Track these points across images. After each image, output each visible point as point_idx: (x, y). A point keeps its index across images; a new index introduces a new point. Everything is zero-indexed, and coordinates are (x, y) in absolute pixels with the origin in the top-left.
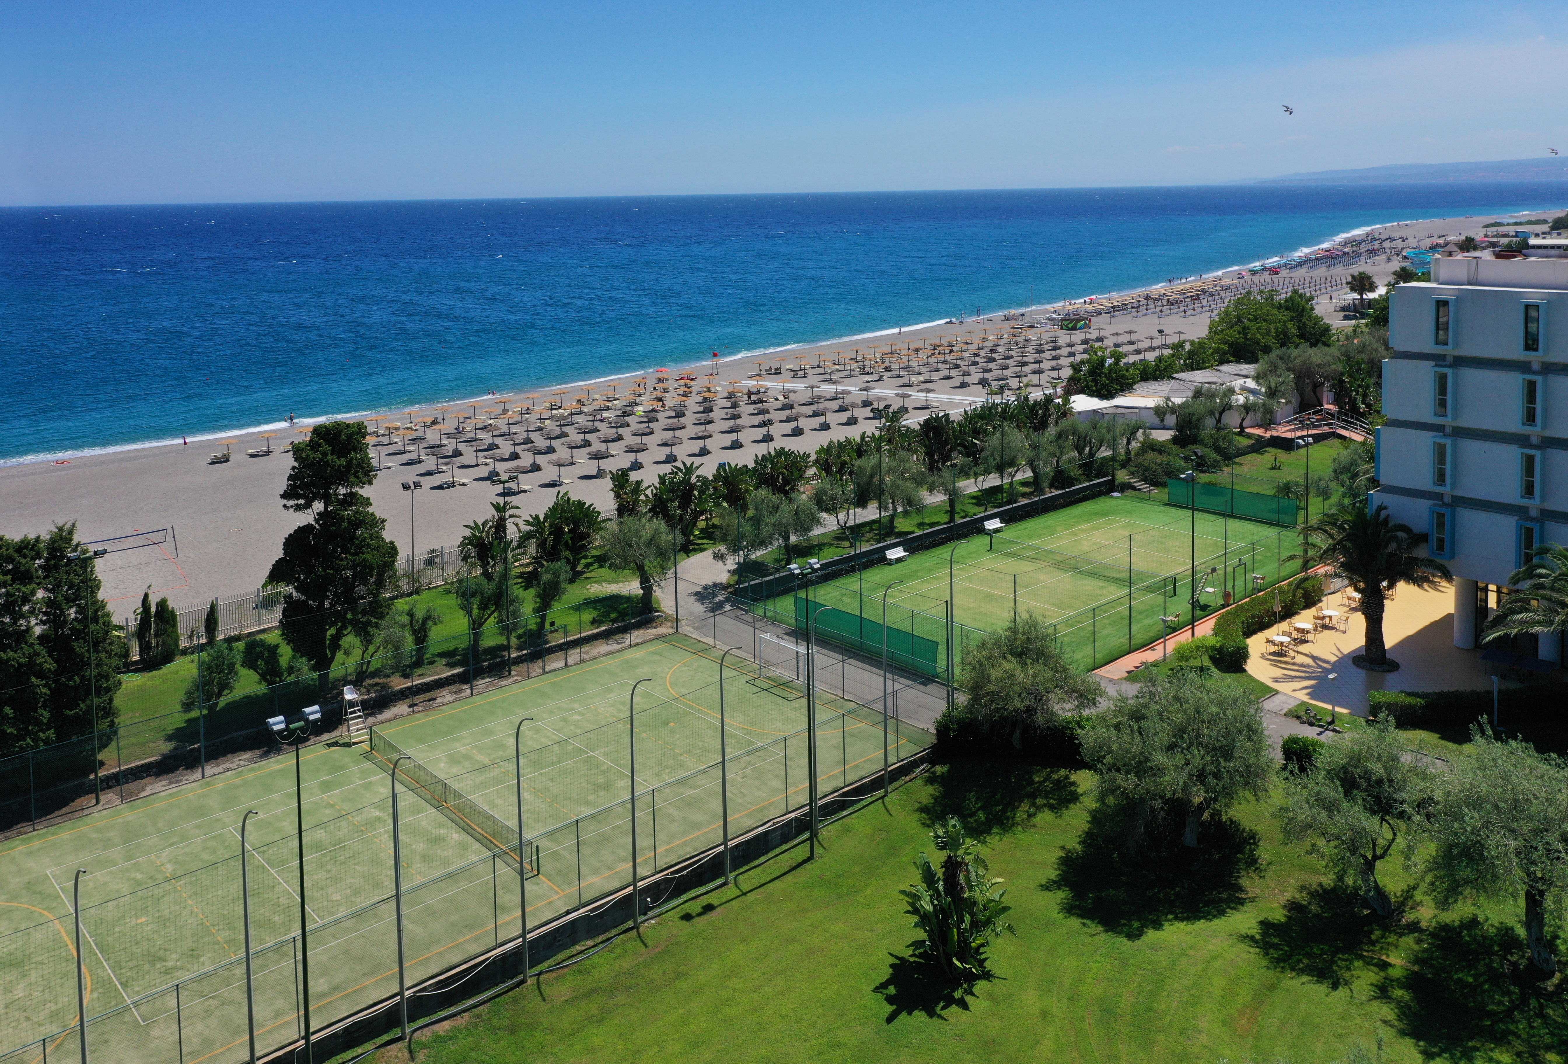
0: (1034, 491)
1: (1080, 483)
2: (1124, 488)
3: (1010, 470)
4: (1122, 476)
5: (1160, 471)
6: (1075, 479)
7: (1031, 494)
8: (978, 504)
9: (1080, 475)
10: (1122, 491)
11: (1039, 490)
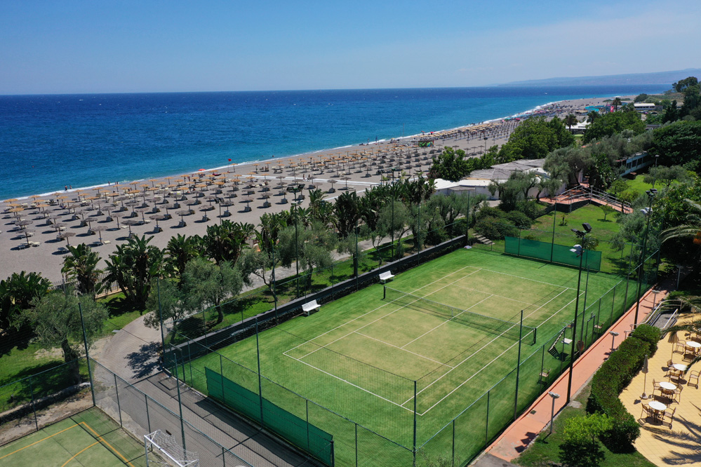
0: (414, 247)
1: (445, 240)
2: (474, 241)
3: (398, 233)
4: (472, 234)
5: (495, 229)
6: (441, 237)
7: (412, 249)
8: (374, 259)
9: (445, 234)
10: (471, 245)
11: (417, 246)
